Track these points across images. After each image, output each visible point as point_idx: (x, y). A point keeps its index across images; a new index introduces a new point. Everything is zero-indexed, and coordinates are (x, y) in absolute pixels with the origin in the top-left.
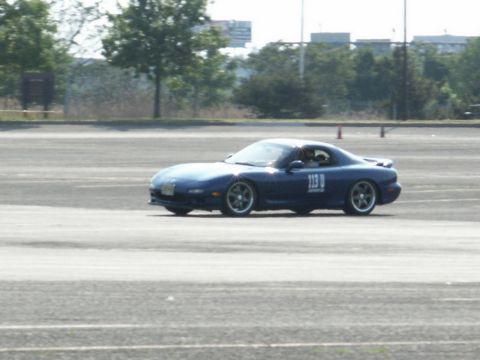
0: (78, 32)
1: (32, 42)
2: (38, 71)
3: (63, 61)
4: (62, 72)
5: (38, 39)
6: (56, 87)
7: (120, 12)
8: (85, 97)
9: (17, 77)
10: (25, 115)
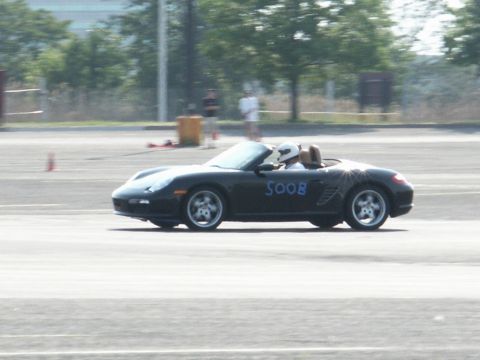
0: (421, 29)
1: (366, 40)
2: (374, 71)
3: (404, 60)
4: (403, 71)
5: (372, 37)
6: (397, 88)
7: (462, 5)
8: (429, 98)
9: (354, 78)
10: (363, 118)
